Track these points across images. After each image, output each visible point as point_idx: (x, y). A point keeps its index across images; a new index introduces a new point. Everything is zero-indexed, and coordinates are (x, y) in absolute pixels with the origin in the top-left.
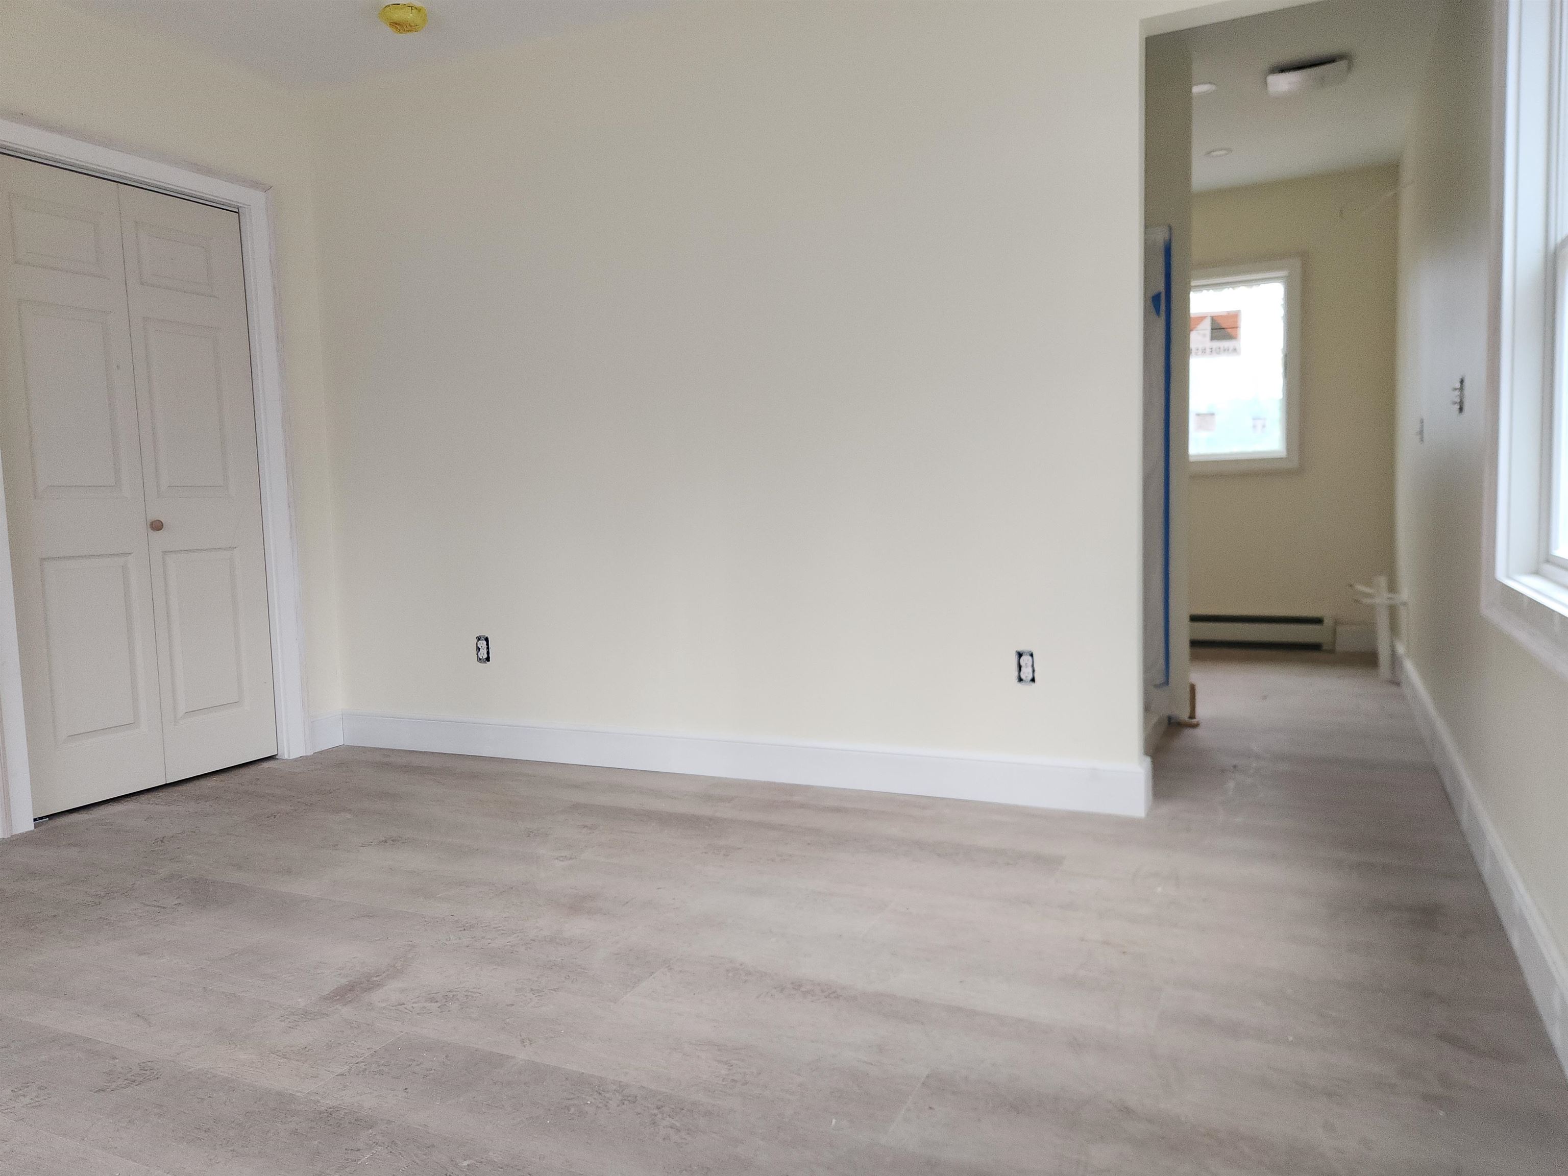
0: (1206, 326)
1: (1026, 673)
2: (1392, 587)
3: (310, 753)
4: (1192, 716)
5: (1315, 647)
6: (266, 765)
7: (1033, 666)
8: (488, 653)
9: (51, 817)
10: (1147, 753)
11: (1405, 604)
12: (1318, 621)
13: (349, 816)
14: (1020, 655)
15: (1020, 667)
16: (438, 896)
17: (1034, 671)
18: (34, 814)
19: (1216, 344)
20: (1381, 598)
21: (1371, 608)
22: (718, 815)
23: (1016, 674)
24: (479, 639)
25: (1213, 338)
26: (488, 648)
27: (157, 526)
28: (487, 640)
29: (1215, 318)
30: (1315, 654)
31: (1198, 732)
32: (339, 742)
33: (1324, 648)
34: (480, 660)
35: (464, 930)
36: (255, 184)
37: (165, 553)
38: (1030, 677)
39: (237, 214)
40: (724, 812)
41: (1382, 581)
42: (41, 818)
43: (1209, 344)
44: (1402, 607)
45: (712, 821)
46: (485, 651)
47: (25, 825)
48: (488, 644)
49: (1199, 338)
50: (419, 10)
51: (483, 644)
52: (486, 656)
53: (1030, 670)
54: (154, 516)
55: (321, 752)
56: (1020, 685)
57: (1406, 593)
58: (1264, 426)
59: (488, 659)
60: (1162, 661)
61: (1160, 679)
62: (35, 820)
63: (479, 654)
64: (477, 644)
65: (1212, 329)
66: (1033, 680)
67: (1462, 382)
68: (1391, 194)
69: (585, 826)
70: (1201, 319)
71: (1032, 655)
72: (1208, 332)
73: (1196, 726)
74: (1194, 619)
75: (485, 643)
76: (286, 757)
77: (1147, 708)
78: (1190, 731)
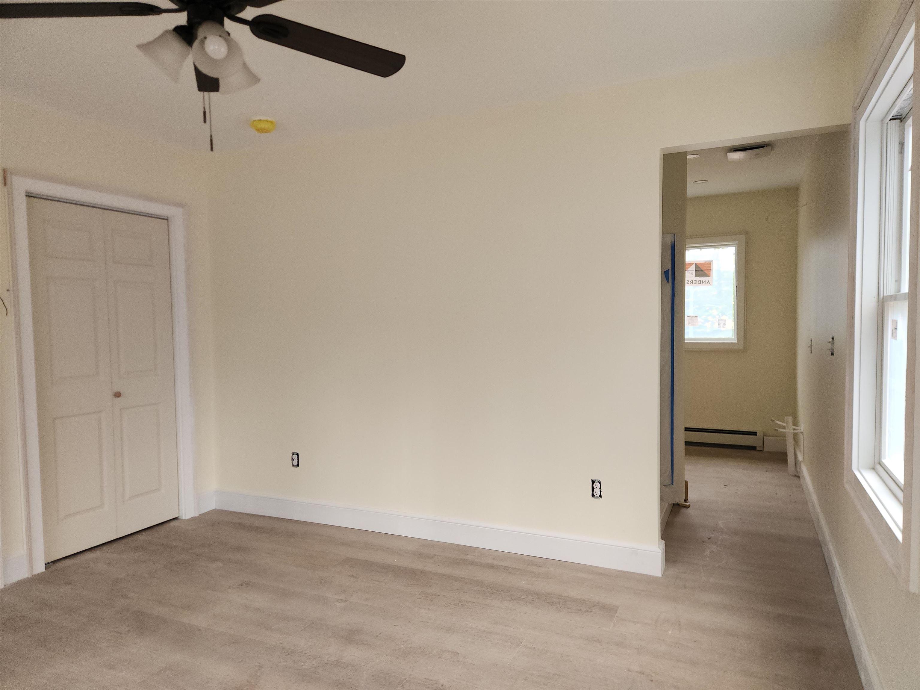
0: (693, 268)
1: (597, 492)
2: (795, 423)
3: (197, 515)
4: (686, 500)
5: (753, 448)
6: (172, 524)
7: (600, 488)
8: (298, 462)
9: (54, 562)
10: (662, 538)
11: (802, 433)
12: (755, 434)
13: (220, 564)
14: (593, 482)
15: (593, 489)
16: (273, 628)
17: (601, 491)
18: (45, 560)
19: (698, 279)
20: (789, 429)
21: (784, 435)
22: (426, 569)
23: (591, 492)
24: (293, 454)
25: (696, 276)
26: (298, 459)
27: (118, 395)
28: (298, 454)
29: (697, 264)
30: (753, 452)
31: (689, 511)
32: (214, 508)
33: (758, 449)
34: (293, 465)
35: (288, 655)
36: (178, 205)
37: (121, 409)
38: (599, 494)
39: (166, 221)
40: (430, 567)
41: (790, 419)
42: (49, 563)
43: (694, 279)
44: (801, 435)
45: (423, 573)
46: (297, 461)
47: (40, 568)
48: (298, 457)
49: (690, 275)
50: (272, 122)
51: (295, 457)
52: (297, 463)
53: (599, 490)
54: (116, 389)
55: (204, 514)
56: (593, 498)
57: (803, 427)
58: (725, 324)
59: (298, 465)
60: (670, 470)
61: (668, 482)
62: (45, 564)
63: (293, 462)
64: (292, 456)
65: (696, 270)
66: (600, 496)
67: (833, 338)
68: (794, 210)
69: (352, 576)
70: (691, 264)
71: (600, 483)
72: (694, 272)
73: (688, 507)
74: (687, 429)
75: (297, 456)
76: (184, 518)
77: (662, 499)
78: (684, 510)
